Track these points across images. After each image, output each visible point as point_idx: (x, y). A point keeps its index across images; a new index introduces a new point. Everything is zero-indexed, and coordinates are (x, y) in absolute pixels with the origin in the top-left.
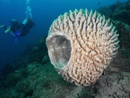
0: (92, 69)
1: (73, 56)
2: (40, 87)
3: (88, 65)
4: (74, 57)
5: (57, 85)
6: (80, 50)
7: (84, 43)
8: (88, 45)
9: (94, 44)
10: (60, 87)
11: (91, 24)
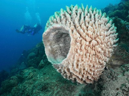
0: (94, 61)
1: (73, 46)
2: (37, 91)
3: (89, 56)
4: (74, 48)
5: (56, 88)
6: (80, 39)
7: (84, 32)
8: (88, 34)
9: (95, 33)
10: (59, 89)
11: (89, 14)
